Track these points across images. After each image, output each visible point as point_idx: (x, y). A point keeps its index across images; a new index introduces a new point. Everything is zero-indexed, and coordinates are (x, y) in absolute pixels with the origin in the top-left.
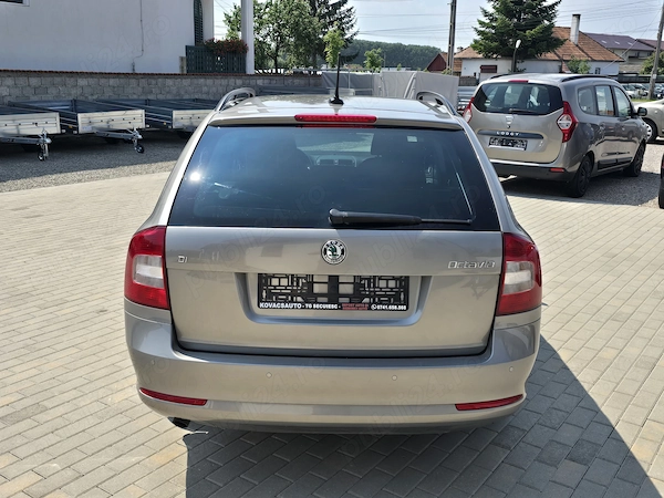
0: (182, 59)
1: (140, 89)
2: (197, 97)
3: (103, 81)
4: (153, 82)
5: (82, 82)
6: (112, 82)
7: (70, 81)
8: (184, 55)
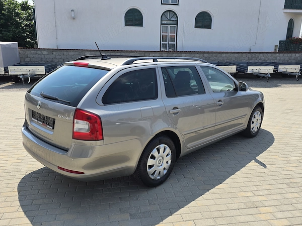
0: (276, 46)
1: (247, 58)
2: (273, 61)
3: (232, 55)
4: (254, 55)
5: (224, 55)
6: (235, 55)
7: (219, 55)
8: (278, 44)
